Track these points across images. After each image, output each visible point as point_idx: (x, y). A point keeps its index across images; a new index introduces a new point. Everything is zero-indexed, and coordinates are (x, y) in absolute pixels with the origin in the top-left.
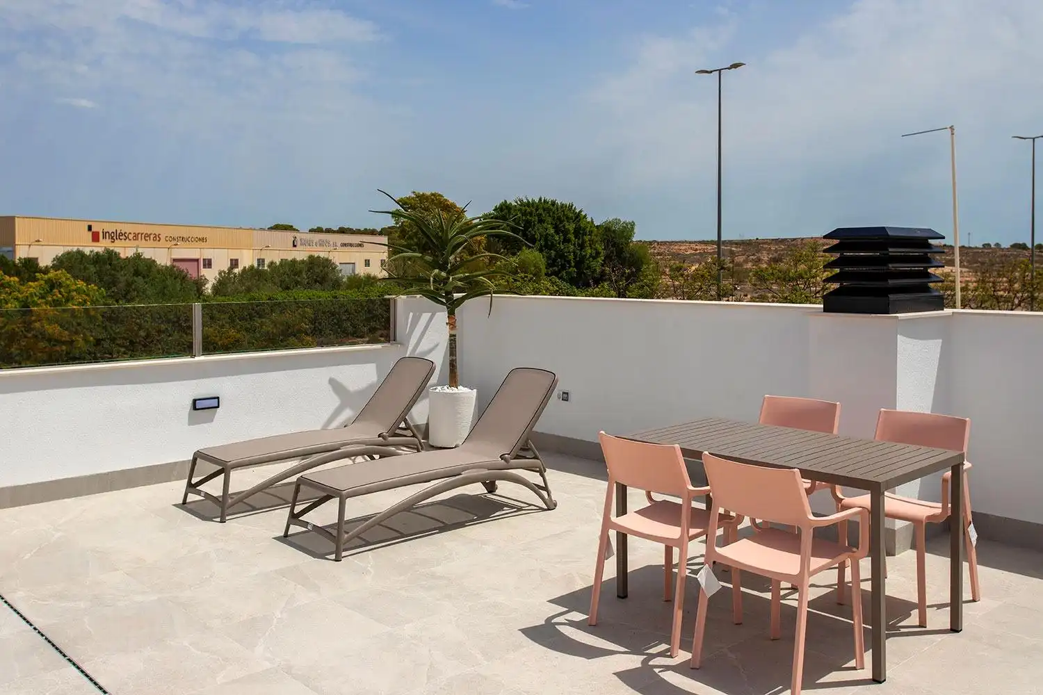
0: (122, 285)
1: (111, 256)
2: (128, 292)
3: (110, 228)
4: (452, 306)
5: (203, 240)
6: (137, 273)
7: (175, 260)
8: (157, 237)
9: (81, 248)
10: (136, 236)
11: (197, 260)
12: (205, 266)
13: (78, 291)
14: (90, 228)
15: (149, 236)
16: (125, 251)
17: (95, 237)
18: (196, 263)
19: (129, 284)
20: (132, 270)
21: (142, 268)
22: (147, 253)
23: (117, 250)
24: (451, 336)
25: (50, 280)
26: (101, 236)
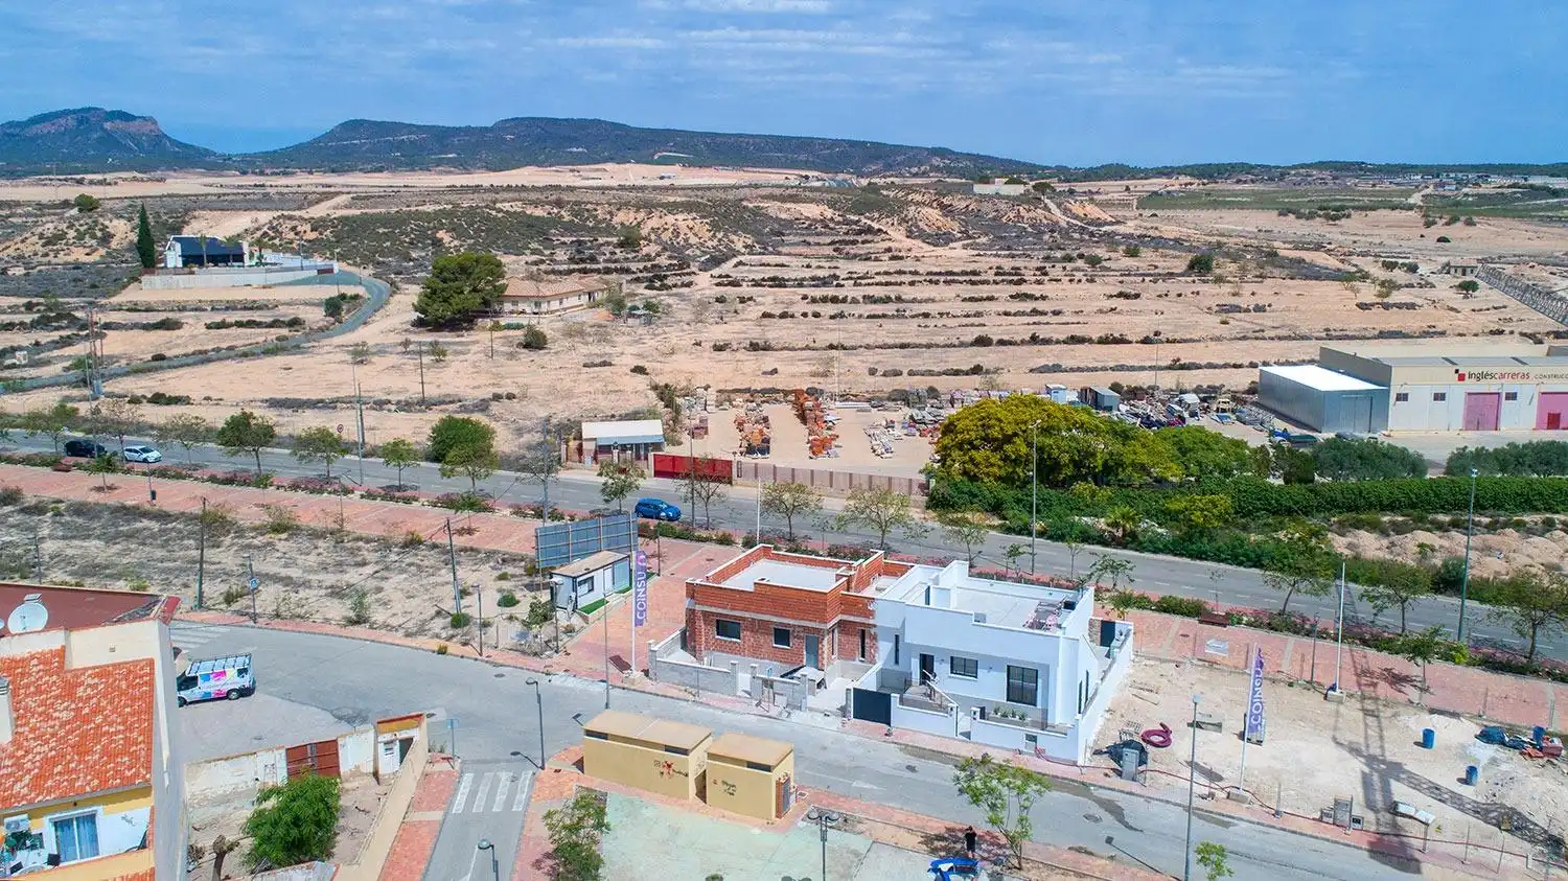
3: (1476, 370)
7: (1543, 393)
8: (1525, 376)
10: (1503, 376)
14: (1457, 371)
15: (1517, 374)
17: (1462, 377)
26: (1467, 376)
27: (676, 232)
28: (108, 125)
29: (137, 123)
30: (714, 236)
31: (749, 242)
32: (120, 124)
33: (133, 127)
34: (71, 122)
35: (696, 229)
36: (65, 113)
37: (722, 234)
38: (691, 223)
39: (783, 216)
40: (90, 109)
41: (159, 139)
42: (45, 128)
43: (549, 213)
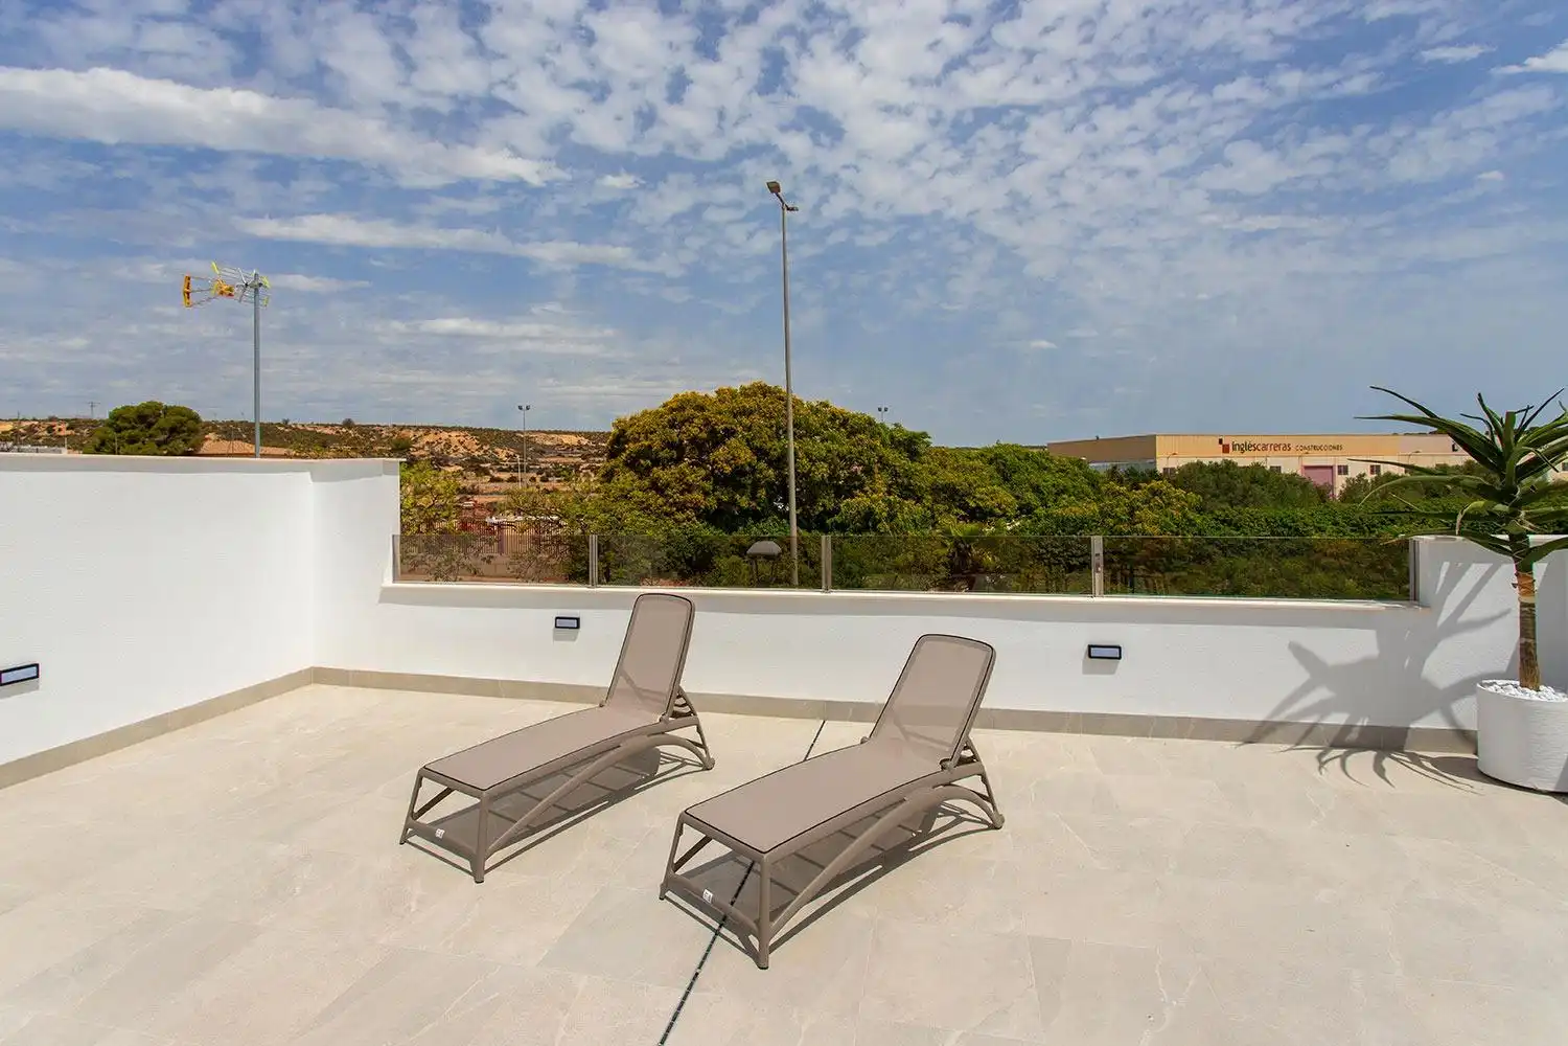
0: (1239, 492)
1: (1229, 465)
2: (1245, 497)
3: (1240, 441)
4: (1526, 560)
5: (1337, 448)
6: (1254, 481)
7: (1307, 468)
8: (1287, 447)
9: (1201, 459)
10: (1265, 447)
11: (1331, 467)
12: (1340, 473)
13: (1178, 499)
14: (1221, 441)
15: (1279, 446)
16: (1243, 461)
17: (1226, 449)
18: (1330, 471)
19: (1246, 491)
20: (1248, 477)
21: (1260, 474)
22: (1270, 461)
23: (1235, 460)
24: (1523, 605)
25: (1152, 488)
26: (1231, 448)
27: (448, 445)
30: (481, 448)
31: (512, 453)
35: (466, 444)
37: (488, 447)
38: (462, 439)
39: (548, 443)
43: (338, 432)
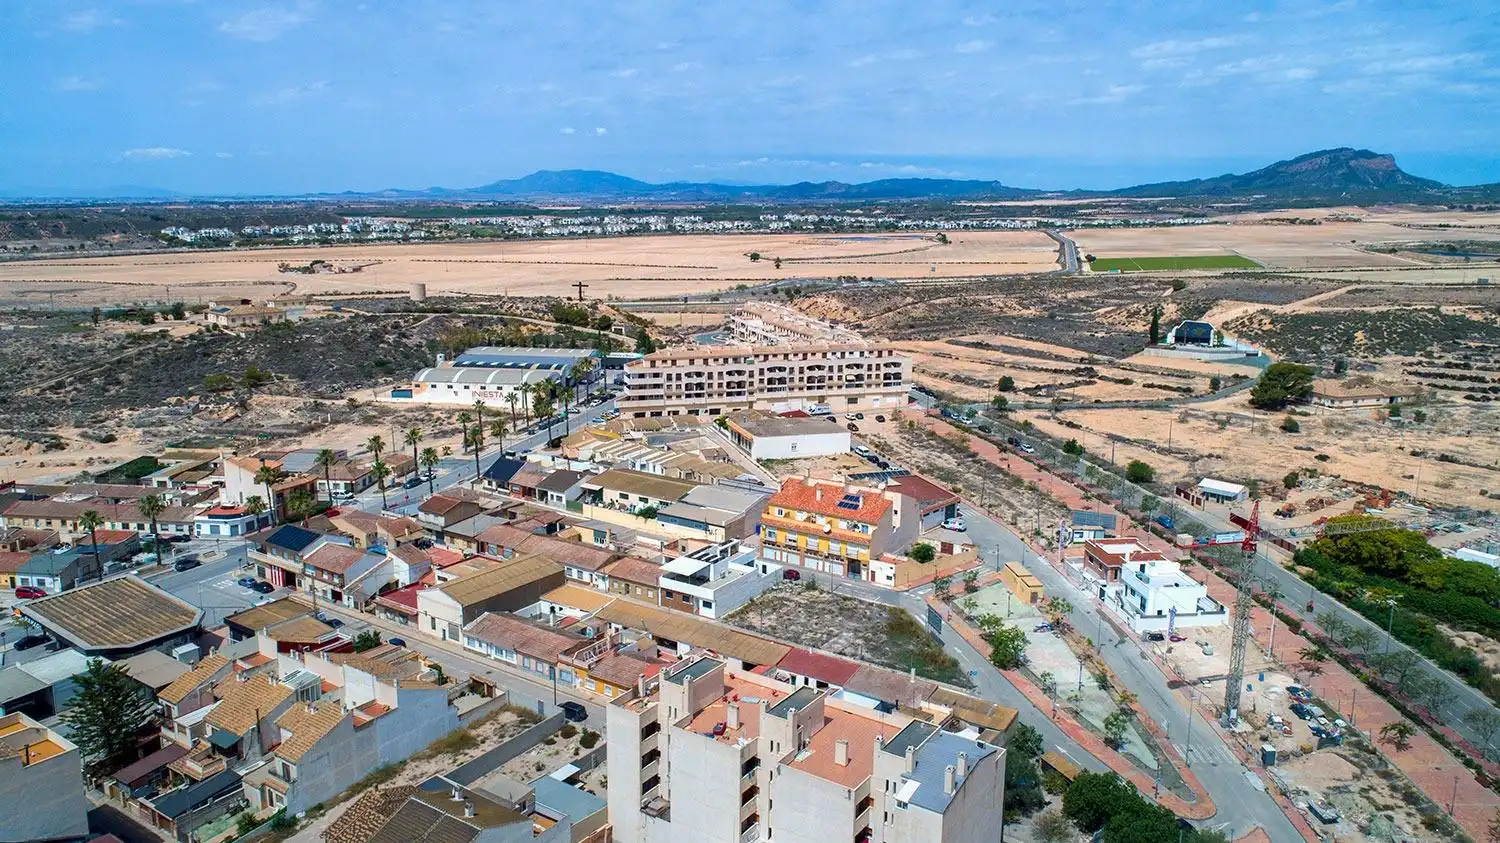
28: (1352, 163)
29: (1377, 160)
32: (1363, 161)
33: (1373, 164)
34: (1325, 160)
36: (1324, 152)
40: (1342, 150)
41: (1393, 172)
42: (1304, 166)
